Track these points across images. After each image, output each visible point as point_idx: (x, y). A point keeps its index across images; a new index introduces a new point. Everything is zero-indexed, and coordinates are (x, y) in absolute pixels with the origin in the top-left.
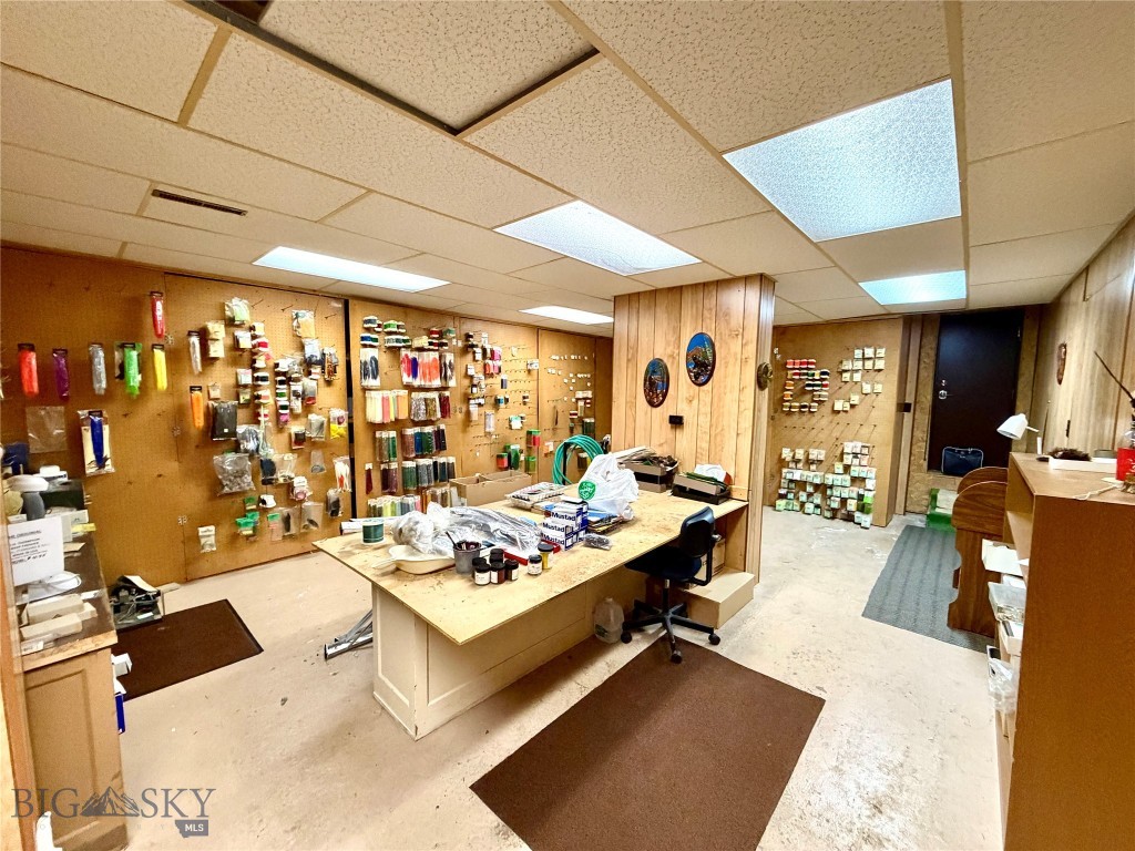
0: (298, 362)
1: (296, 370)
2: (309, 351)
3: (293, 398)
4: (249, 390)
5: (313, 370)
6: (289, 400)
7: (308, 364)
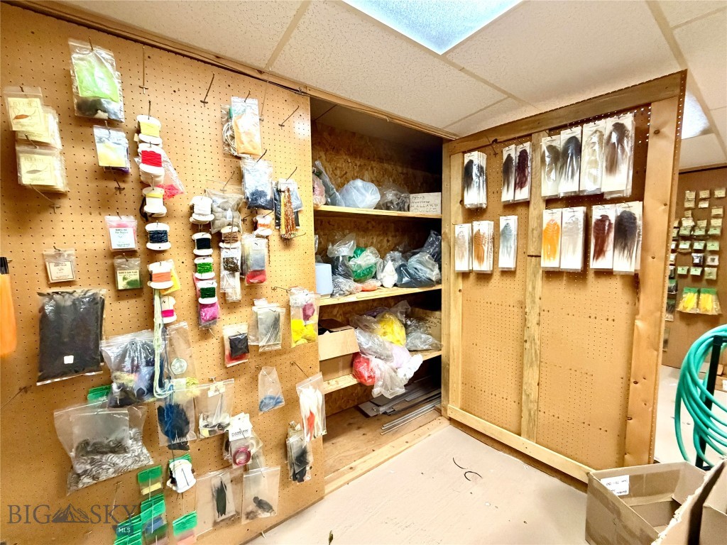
0: (233, 202)
1: (229, 220)
2: (251, 184)
3: (224, 273)
4: (135, 262)
5: (260, 219)
6: (218, 278)
7: (252, 207)
